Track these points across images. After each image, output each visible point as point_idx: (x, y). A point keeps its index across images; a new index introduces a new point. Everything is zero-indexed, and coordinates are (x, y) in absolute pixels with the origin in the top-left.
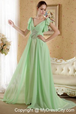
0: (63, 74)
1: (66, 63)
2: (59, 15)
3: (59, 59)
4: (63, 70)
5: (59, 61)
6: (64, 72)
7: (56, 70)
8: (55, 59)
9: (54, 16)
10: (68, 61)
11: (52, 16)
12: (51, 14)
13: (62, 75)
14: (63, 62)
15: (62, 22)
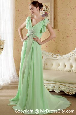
0: (60, 70)
1: (62, 58)
2: (54, 8)
3: (55, 54)
4: (59, 65)
5: (55, 56)
6: (61, 67)
7: (53, 65)
8: (51, 54)
9: (50, 9)
10: (65, 56)
11: (47, 9)
12: (46, 7)
13: (58, 70)
14: (60, 57)
15: (58, 15)
